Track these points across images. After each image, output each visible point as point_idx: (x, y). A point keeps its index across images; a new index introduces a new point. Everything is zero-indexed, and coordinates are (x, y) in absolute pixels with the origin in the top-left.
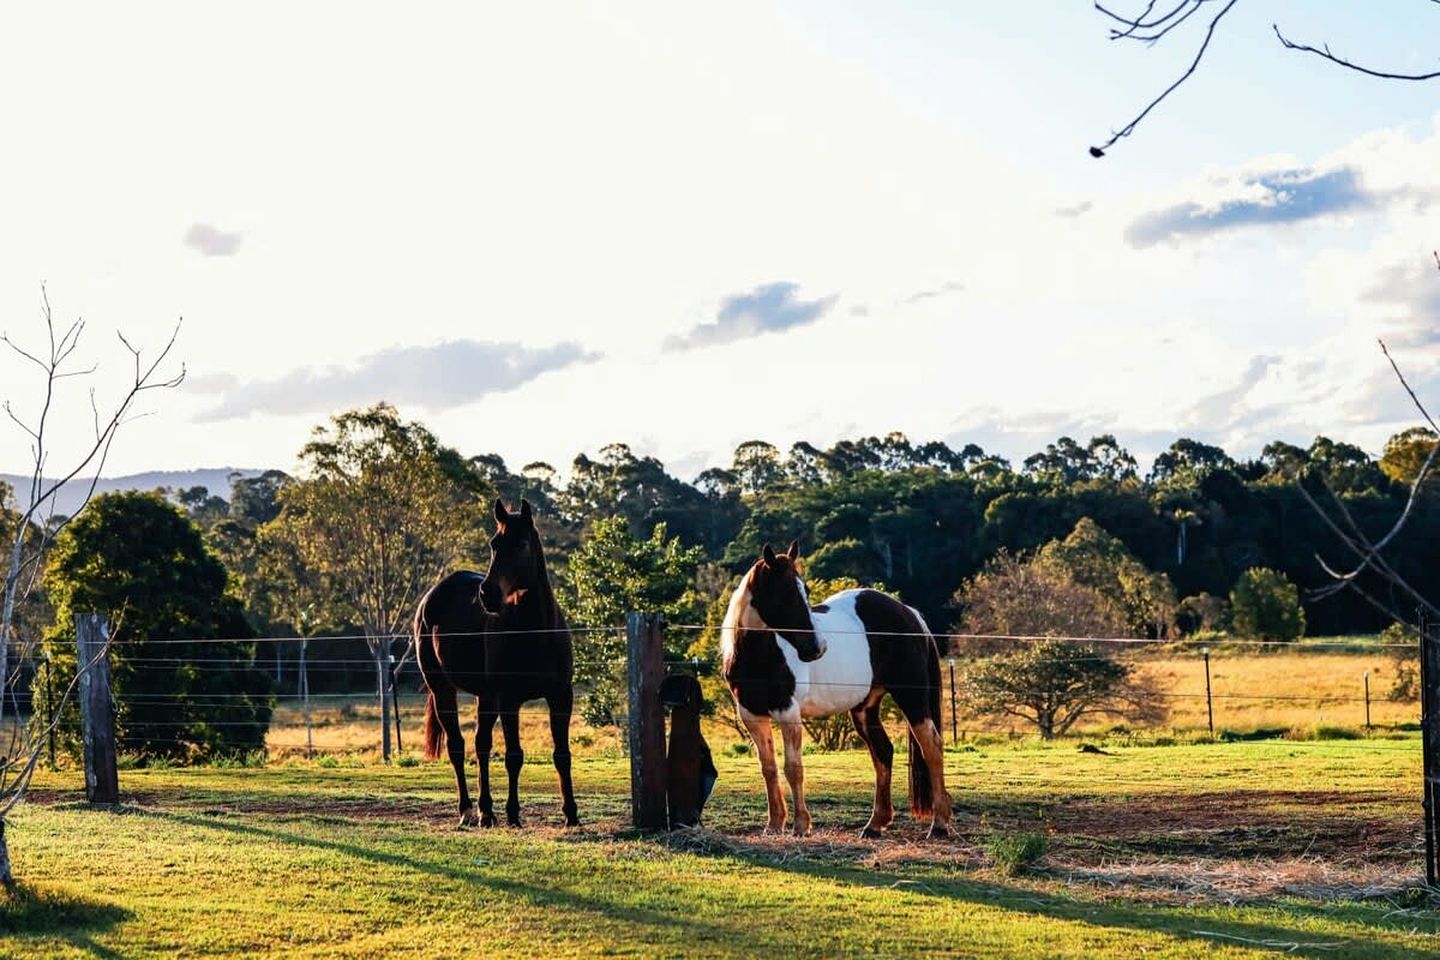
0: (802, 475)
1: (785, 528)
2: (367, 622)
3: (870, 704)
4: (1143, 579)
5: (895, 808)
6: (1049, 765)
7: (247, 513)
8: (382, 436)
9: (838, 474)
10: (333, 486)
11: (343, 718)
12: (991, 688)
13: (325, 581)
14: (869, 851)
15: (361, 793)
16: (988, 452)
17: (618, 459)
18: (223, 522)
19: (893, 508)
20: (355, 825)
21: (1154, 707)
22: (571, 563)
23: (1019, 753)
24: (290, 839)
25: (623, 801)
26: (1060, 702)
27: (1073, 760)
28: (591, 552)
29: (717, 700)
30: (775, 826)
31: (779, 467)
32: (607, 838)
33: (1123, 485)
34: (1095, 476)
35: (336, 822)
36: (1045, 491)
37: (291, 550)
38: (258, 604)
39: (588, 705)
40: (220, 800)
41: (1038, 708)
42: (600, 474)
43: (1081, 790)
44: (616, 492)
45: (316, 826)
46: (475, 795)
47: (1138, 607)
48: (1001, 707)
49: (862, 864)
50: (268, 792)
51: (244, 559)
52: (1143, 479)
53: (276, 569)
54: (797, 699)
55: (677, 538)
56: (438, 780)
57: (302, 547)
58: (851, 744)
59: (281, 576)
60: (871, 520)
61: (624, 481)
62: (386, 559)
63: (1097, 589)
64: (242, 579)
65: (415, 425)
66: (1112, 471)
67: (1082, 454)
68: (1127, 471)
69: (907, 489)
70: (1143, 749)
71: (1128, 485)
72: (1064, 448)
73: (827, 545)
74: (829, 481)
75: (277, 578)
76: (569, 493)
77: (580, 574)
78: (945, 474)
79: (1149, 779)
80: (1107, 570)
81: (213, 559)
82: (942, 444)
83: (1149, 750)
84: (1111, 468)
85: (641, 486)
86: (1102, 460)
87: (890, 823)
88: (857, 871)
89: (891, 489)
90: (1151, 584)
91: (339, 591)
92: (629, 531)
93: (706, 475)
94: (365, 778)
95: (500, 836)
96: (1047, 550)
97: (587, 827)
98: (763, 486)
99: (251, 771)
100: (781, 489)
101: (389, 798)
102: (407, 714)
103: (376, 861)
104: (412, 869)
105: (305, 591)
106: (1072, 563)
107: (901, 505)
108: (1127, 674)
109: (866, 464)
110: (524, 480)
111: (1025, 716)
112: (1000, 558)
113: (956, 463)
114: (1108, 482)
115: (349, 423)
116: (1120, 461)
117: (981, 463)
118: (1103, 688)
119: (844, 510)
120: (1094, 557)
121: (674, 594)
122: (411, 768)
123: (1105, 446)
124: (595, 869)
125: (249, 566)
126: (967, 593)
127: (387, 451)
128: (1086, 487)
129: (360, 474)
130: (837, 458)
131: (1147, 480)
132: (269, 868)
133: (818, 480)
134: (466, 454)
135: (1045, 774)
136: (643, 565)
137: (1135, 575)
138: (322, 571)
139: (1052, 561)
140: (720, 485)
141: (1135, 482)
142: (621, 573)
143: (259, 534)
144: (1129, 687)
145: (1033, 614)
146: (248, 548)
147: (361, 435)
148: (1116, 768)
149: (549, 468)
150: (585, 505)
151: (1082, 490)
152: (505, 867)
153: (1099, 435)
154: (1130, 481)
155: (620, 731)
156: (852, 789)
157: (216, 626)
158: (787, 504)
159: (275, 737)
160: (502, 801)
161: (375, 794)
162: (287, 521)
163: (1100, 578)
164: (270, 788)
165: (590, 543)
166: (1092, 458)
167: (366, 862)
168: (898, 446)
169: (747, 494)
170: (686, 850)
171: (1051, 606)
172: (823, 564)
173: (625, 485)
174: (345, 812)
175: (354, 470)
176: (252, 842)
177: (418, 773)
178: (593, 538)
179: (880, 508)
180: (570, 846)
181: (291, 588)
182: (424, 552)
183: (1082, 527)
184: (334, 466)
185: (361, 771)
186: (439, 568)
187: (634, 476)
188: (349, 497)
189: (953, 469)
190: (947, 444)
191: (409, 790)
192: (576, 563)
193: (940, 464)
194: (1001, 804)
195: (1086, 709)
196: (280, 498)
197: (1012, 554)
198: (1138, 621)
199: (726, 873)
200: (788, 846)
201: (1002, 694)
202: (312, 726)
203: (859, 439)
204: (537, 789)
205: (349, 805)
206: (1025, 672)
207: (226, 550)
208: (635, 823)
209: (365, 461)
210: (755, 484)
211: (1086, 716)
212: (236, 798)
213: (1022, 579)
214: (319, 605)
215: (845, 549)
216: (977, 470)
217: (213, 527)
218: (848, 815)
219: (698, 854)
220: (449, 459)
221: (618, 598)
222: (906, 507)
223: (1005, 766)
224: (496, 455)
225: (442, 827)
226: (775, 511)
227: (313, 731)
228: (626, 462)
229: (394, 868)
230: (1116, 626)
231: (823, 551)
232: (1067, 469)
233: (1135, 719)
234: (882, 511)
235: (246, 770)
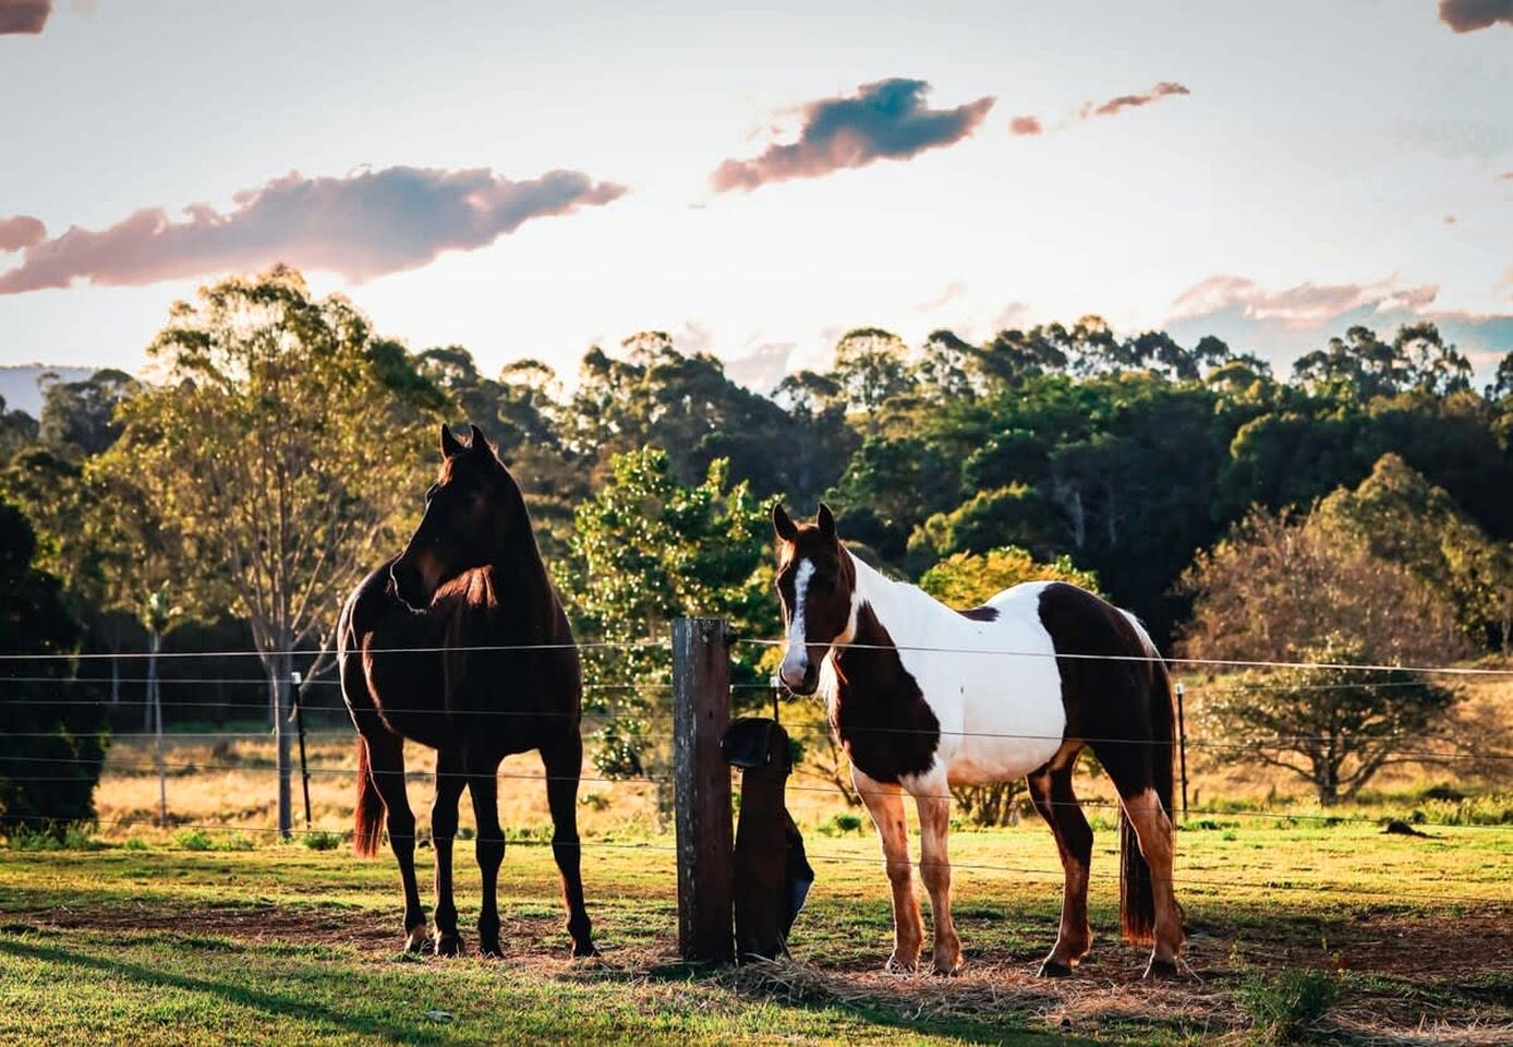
0: (942, 382)
1: (915, 466)
2: (255, 611)
3: (1058, 765)
4: (1479, 552)
5: (1093, 927)
6: (1333, 853)
7: (67, 438)
8: (280, 318)
9: (1000, 380)
10: (205, 398)
11: (216, 762)
12: (1240, 725)
13: (189, 548)
14: (1054, 1000)
15: (251, 895)
16: (1237, 349)
17: (653, 356)
18: (29, 451)
19: (1086, 436)
20: (240, 950)
21: (1497, 756)
22: (578, 520)
23: (1285, 834)
24: (138, 975)
25: (663, 911)
26: (1349, 746)
27: (1371, 846)
28: (609, 504)
29: (807, 739)
30: (904, 959)
31: (906, 370)
32: (636, 976)
33: (1450, 402)
34: (1405, 387)
35: (211, 946)
36: (1326, 411)
37: (137, 497)
38: (85, 582)
39: (603, 746)
40: (26, 904)
41: (1314, 755)
42: (624, 379)
43: (1386, 898)
44: (649, 408)
45: (180, 953)
46: (430, 899)
47: (1474, 595)
48: (1257, 755)
49: (1041, 1022)
50: (102, 892)
51: (62, 510)
52: (1481, 393)
53: (113, 527)
54: (940, 756)
55: (746, 482)
56: (369, 873)
57: (154, 493)
58: (1018, 814)
59: (120, 536)
60: (1051, 455)
61: (662, 390)
62: (286, 511)
63: (1407, 567)
64: (59, 544)
65: (335, 302)
66: (1433, 381)
67: (1384, 353)
68: (1456, 380)
69: (1108, 407)
70: (1482, 829)
71: (1457, 403)
72: (1357, 343)
73: (981, 494)
74: (984, 392)
75: (114, 541)
76: (575, 408)
77: (592, 539)
78: (1169, 383)
79: (1492, 880)
80: (1423, 536)
81: (14, 509)
82: (1164, 335)
83: (1494, 830)
84: (1431, 375)
85: (688, 399)
86: (1417, 362)
87: (1085, 954)
88: (1035, 1032)
89: (1084, 406)
90: (1493, 559)
91: (213, 561)
92: (670, 472)
93: (791, 382)
94: (254, 870)
95: (470, 970)
96: (1329, 504)
97: (607, 956)
98: (881, 399)
99: (75, 855)
100: (909, 405)
101: (293, 904)
102: (318, 757)
103: (274, 1012)
104: (332, 1026)
105: (158, 560)
106: (1369, 525)
107: (1098, 432)
108: (1456, 702)
109: (1043, 367)
110: (505, 389)
111: (1292, 768)
112: (1255, 518)
113: (1187, 366)
114: (1426, 398)
115: (228, 299)
116: (1446, 364)
117: (1225, 367)
118: (1417, 725)
119: (1009, 439)
120: (1402, 516)
121: (738, 570)
122: (326, 852)
123: (1420, 341)
124: (621, 1028)
125: (69, 521)
126: (1203, 573)
127: (288, 341)
128: (1392, 405)
129: (246, 377)
130: (998, 355)
131: (1488, 395)
132: (107, 1023)
133: (968, 392)
134: (413, 349)
135: (1326, 871)
136: (691, 526)
137: (1468, 544)
138: (184, 532)
139: (1337, 522)
140: (813, 396)
141: (1469, 398)
142: (657, 538)
143: (86, 473)
144: (1457, 723)
145: (1306, 607)
146: (69, 492)
147: (249, 319)
148: (1440, 859)
149: (544, 369)
150: (599, 428)
151: (1384, 410)
152: (478, 1023)
153: (1413, 324)
154: (1461, 396)
155: (654, 787)
156: (1023, 893)
157: (17, 618)
158: (919, 429)
159: (111, 794)
160: (472, 910)
161: (271, 897)
162: (131, 454)
163: (1413, 549)
164: (103, 885)
165: (607, 490)
166: (1402, 359)
167: (259, 1013)
168: (1095, 339)
169: (856, 412)
170: (763, 995)
171: (1334, 593)
172: (976, 524)
173: (663, 397)
174: (223, 927)
175: (238, 372)
176: (79, 978)
177: (338, 861)
178: (613, 481)
179: (1065, 435)
180: (580, 989)
181: (135, 556)
182: (346, 501)
183: (1384, 468)
184: (204, 364)
185: (247, 857)
186: (369, 528)
187: (678, 382)
188: (230, 415)
189: (1181, 375)
190: (1171, 336)
191: (324, 889)
192: (585, 522)
193: (1160, 366)
194: (1260, 920)
195: (1390, 757)
196: (119, 415)
197: (1274, 513)
198: (1472, 618)
199: (828, 1035)
200: (925, 992)
201: (1256, 735)
202: (168, 775)
203: (1032, 328)
204: (526, 890)
205: (229, 915)
206: (1295, 698)
207: (34, 495)
208: (682, 951)
209: (253, 357)
210: (869, 397)
211: (1390, 769)
212: (50, 902)
213: (1289, 552)
214: (179, 581)
215: (1010, 500)
216: (1220, 377)
217: (15, 459)
218: (1018, 939)
219: (784, 1003)
220: (388, 355)
221: (651, 577)
222: (1105, 435)
223: (1264, 856)
224: (460, 348)
225: (377, 955)
226: (901, 441)
227: (169, 783)
228: (666, 360)
229: (303, 1025)
230: (1438, 625)
231: (975, 503)
232: (1360, 375)
233: (1468, 773)
234: (1068, 441)
235: (66, 854)
